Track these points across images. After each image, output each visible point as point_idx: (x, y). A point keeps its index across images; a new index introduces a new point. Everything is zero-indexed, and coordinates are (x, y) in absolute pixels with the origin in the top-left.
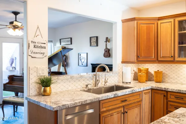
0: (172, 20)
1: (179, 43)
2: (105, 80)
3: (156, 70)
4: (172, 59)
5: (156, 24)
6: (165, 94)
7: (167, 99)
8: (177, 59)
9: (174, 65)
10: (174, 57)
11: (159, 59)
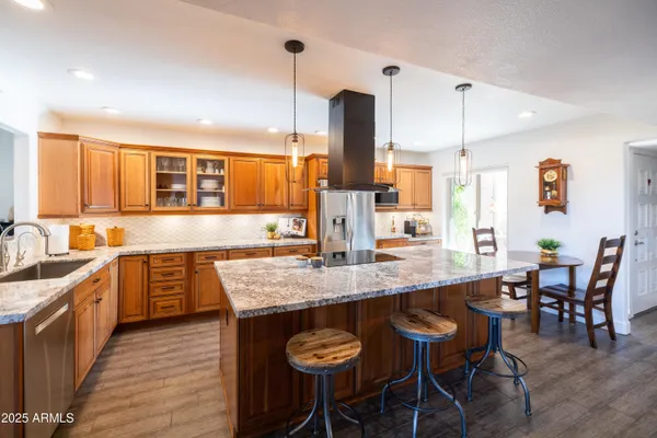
0: (146, 153)
1: (159, 187)
2: (18, 254)
3: (113, 227)
4: (147, 209)
5: (116, 153)
6: (146, 259)
7: (148, 266)
8: (154, 208)
9: (149, 217)
10: (149, 205)
11: (124, 209)
